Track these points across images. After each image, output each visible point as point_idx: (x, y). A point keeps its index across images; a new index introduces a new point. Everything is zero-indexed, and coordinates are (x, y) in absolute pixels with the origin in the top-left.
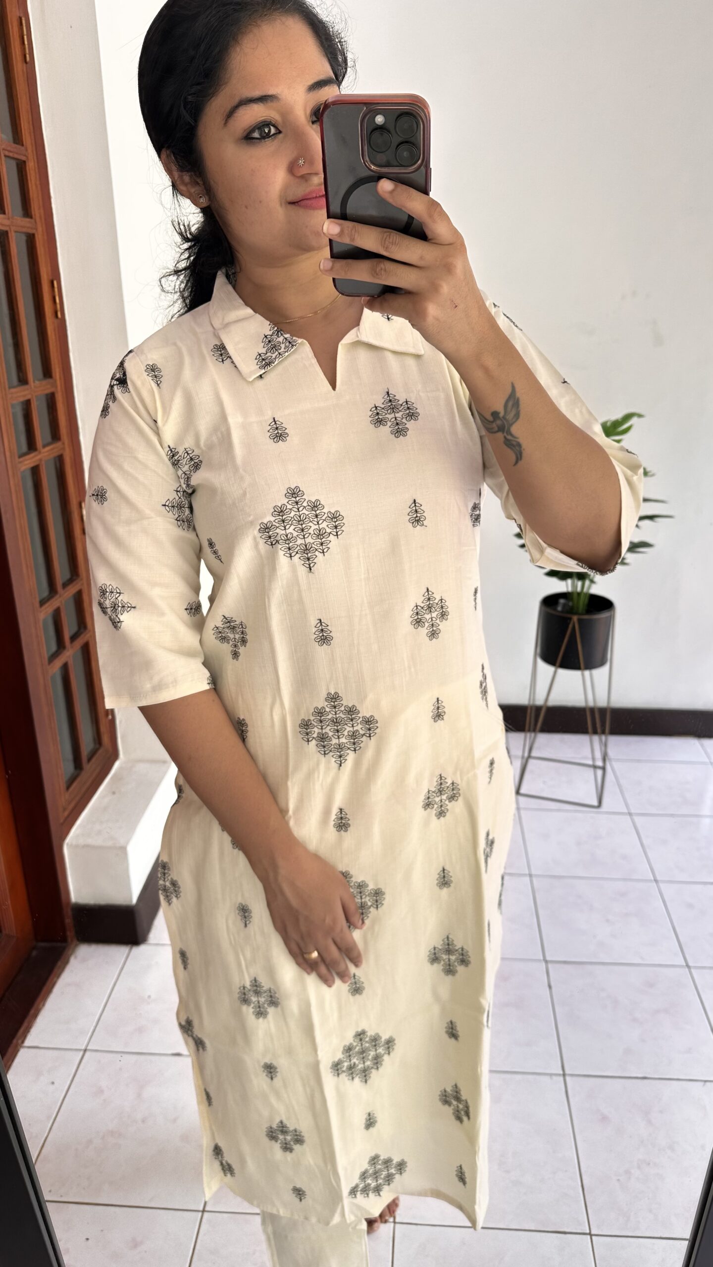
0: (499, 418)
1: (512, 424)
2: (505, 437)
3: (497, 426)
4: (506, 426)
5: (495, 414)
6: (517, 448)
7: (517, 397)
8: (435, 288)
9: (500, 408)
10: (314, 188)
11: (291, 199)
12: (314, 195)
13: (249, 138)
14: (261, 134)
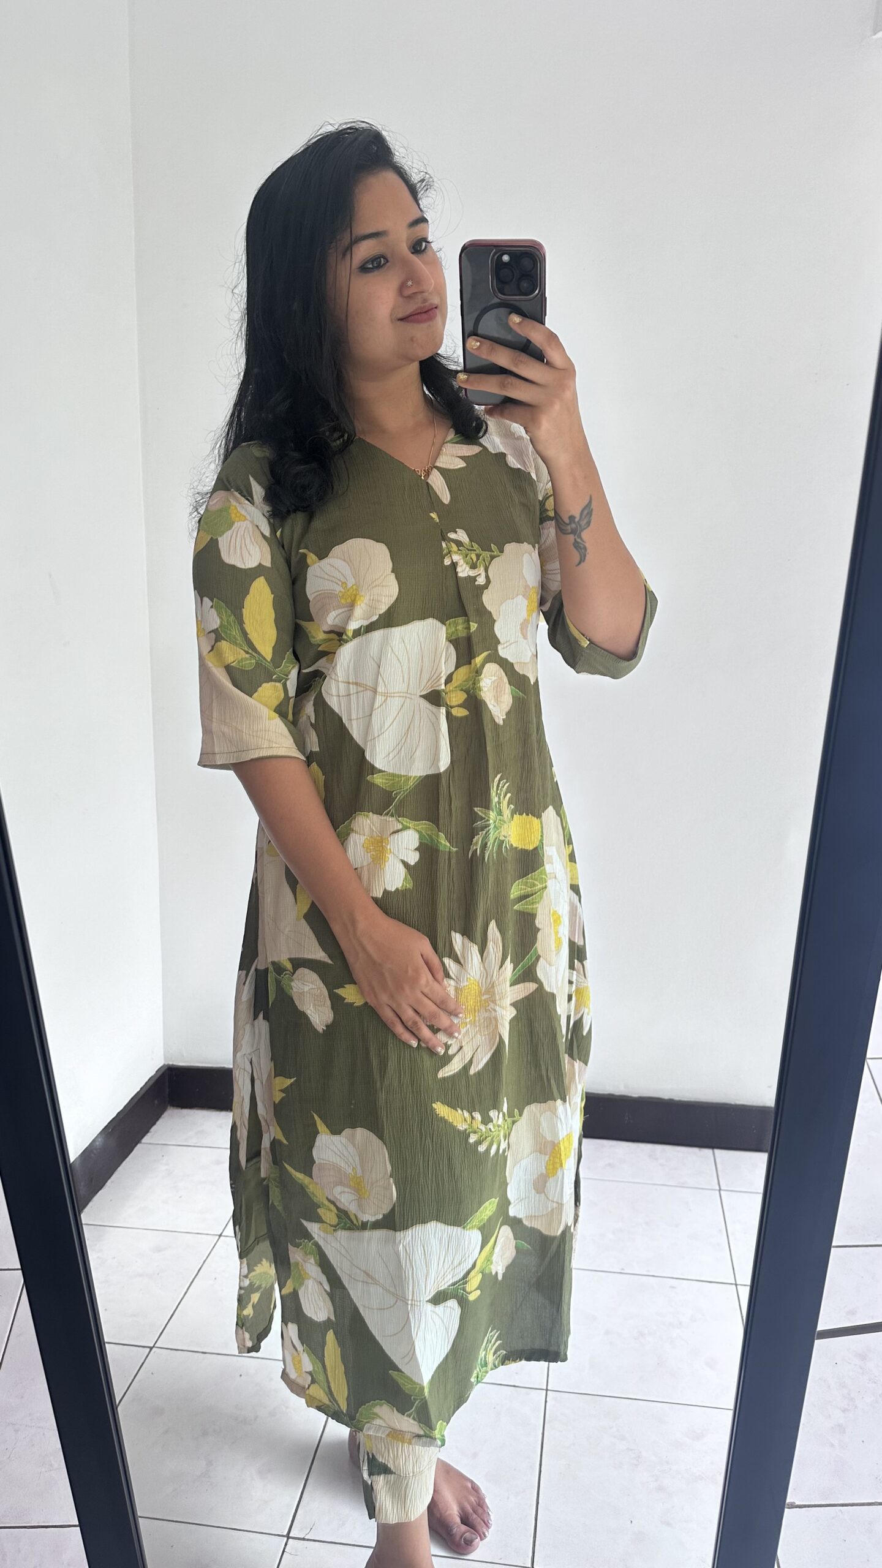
0: (575, 522)
1: (583, 530)
2: (576, 540)
3: (572, 530)
4: (578, 531)
5: (573, 520)
6: (583, 551)
7: (591, 507)
8: (549, 404)
9: (577, 514)
10: (420, 305)
11: (400, 316)
12: (419, 311)
13: (363, 268)
14: (373, 264)
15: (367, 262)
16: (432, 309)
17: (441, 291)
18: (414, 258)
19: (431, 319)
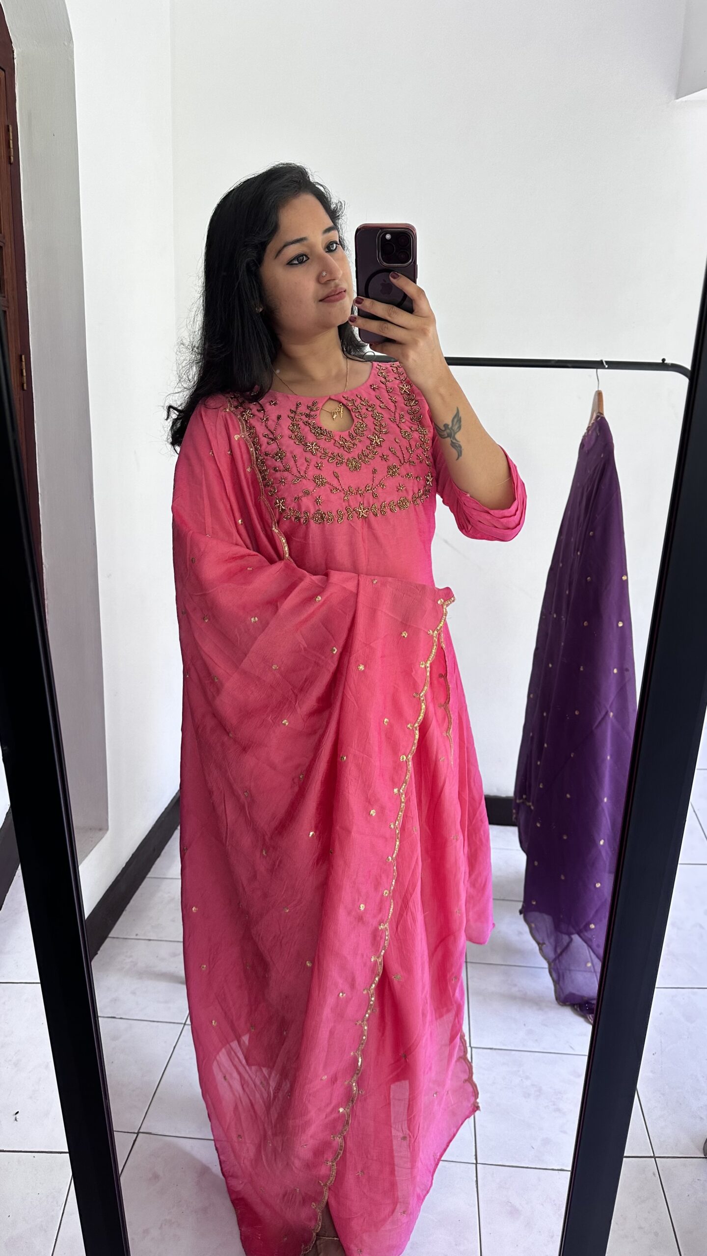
0: (448, 428)
1: (455, 433)
2: (451, 441)
3: (448, 435)
4: (453, 435)
5: (446, 426)
6: (459, 448)
7: (460, 416)
8: (416, 342)
9: (449, 421)
10: (333, 290)
11: (320, 298)
12: (332, 294)
13: (290, 263)
14: (298, 261)
16: (342, 292)
18: (328, 255)
19: (342, 298)
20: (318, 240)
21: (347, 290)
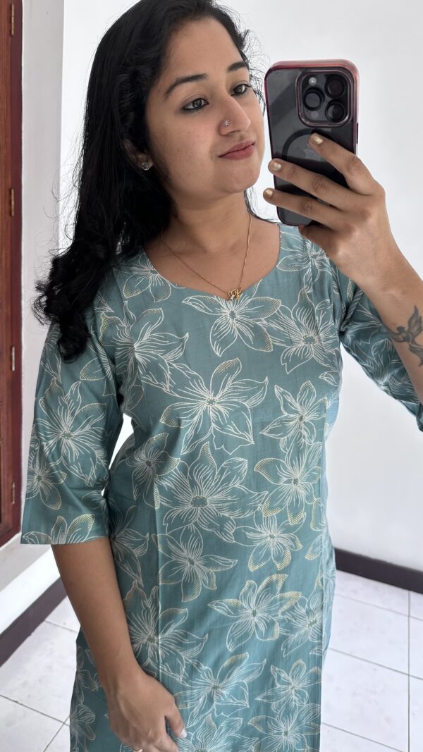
0: (404, 331)
1: (414, 336)
3: (404, 339)
4: (411, 338)
5: (400, 329)
6: (421, 353)
7: (419, 316)
9: (404, 324)
10: (237, 143)
11: (220, 153)
12: (237, 149)
13: (185, 109)
14: (194, 105)
15: (189, 104)
16: (249, 146)
17: (256, 129)
18: (233, 99)
19: (248, 155)
20: (220, 80)
21: (256, 143)
